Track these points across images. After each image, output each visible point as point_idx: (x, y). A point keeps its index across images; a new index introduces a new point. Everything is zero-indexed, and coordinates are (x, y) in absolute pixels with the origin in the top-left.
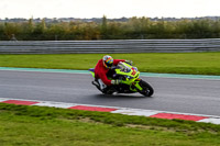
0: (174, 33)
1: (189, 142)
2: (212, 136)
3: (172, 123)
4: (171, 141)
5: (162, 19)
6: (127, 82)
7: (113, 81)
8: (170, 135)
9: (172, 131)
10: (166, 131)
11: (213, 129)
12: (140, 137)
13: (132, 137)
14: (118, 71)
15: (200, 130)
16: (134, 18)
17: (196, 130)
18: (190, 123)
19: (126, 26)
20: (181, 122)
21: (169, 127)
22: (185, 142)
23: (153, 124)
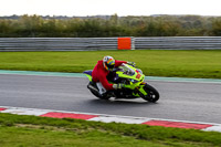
0: (65, 31)
1: (79, 141)
2: (102, 135)
3: (63, 122)
4: (61, 140)
5: (54, 18)
6: (131, 86)
7: (115, 86)
8: (60, 134)
9: (62, 130)
10: (56, 130)
11: (103, 128)
12: (30, 137)
13: (21, 137)
14: (120, 74)
15: (90, 129)
16: (25, 16)
17: (86, 128)
18: (80, 121)
19: (16, 24)
20: (72, 121)
21: (59, 126)
22: (74, 141)
23: (43, 124)
